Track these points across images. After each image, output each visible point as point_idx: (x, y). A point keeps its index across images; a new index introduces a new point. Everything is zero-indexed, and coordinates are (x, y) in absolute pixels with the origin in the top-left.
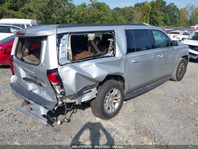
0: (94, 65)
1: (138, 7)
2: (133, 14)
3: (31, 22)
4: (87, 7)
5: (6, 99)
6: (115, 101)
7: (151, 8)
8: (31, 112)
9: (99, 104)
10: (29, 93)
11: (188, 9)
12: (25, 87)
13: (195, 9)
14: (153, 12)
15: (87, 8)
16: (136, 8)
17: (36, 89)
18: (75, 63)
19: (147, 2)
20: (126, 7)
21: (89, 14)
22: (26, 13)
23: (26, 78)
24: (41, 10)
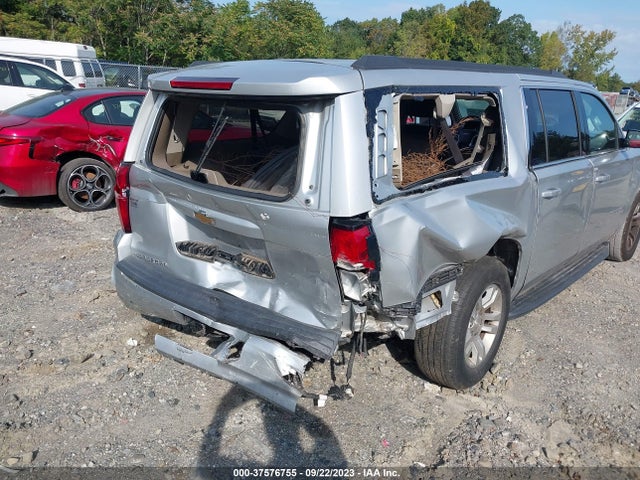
0: (464, 204)
1: (414, 22)
2: (398, 43)
3: (79, 51)
4: (254, 12)
5: (81, 316)
6: (484, 329)
7: (454, 26)
8: (232, 364)
9: (455, 337)
10: (212, 298)
11: (563, 39)
12: (187, 277)
13: (586, 39)
14: (459, 40)
15: (252, 16)
16: (408, 24)
17: (237, 283)
18: (412, 196)
19: (442, 7)
20: (374, 20)
21: (260, 38)
22: (45, 22)
23: (189, 244)
24: (99, 13)
